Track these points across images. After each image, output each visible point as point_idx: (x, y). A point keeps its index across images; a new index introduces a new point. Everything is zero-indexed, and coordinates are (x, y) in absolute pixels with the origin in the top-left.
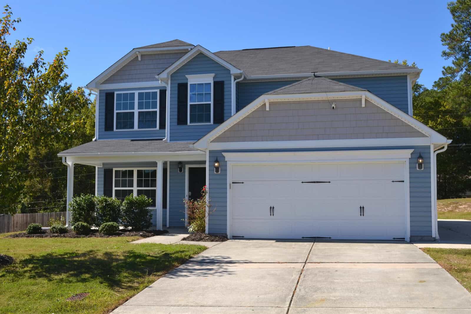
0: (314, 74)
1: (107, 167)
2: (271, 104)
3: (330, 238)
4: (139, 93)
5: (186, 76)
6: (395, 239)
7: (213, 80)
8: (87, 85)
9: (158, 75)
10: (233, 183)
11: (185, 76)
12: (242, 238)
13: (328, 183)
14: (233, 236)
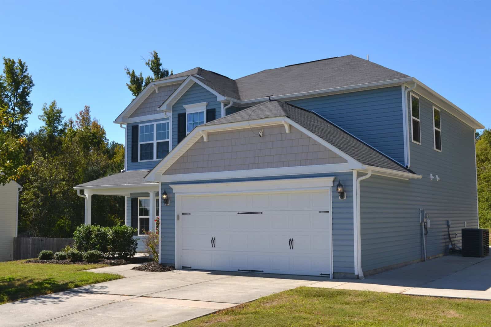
0: (269, 98)
1: (134, 196)
2: (209, 135)
3: (262, 271)
4: (157, 124)
5: (184, 106)
6: (323, 275)
7: (206, 108)
8: (115, 120)
9: (159, 107)
10: (183, 214)
11: (182, 106)
12: (189, 268)
13: (261, 214)
14: (183, 267)
